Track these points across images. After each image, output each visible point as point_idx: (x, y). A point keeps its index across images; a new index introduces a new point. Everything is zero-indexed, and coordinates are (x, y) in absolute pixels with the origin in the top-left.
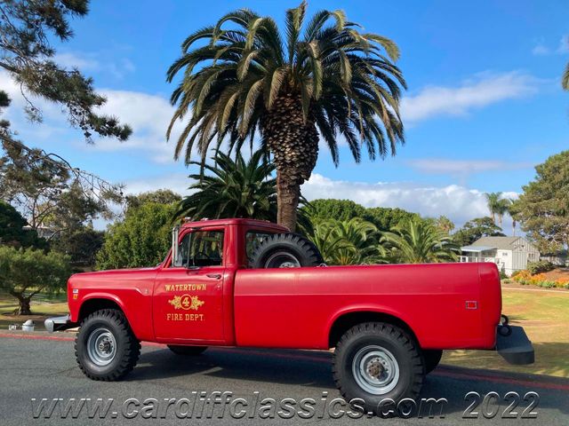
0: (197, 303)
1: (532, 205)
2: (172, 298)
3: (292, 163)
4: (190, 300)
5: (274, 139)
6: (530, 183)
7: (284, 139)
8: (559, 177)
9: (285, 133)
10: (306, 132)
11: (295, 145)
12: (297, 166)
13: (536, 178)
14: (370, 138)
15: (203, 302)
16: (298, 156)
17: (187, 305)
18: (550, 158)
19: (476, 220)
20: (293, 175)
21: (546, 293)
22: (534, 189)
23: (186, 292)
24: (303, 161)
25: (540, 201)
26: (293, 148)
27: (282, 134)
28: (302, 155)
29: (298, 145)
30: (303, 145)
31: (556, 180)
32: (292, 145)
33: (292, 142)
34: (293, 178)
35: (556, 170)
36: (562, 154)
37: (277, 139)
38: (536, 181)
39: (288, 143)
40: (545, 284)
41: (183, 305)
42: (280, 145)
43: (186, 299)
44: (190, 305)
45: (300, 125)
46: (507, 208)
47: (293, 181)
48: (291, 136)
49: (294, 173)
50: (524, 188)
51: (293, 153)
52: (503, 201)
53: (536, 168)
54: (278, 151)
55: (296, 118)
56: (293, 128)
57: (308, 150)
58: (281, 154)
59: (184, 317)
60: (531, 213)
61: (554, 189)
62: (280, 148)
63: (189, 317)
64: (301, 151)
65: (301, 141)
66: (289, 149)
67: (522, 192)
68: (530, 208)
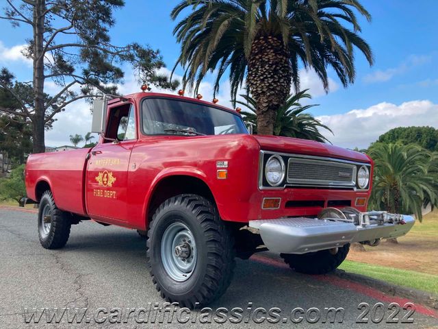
3: (263, 93)
7: (256, 74)
9: (257, 69)
10: (274, 66)
12: (268, 94)
16: (267, 87)
24: (273, 90)
26: (262, 81)
27: (255, 70)
28: (270, 85)
29: (266, 78)
30: (272, 77)
32: (262, 78)
33: (262, 75)
34: (264, 105)
37: (251, 75)
39: (259, 77)
42: (253, 79)
45: (269, 61)
47: (266, 107)
48: (262, 70)
49: (266, 101)
51: (263, 85)
54: (252, 84)
55: (266, 55)
56: (263, 64)
57: (276, 80)
58: (255, 86)
64: (270, 82)
65: (270, 74)
66: (259, 82)
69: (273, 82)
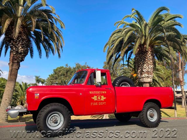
0: (103, 98)
1: (51, 81)
2: (93, 97)
3: (21, 53)
4: (100, 97)
5: (14, 42)
6: (51, 74)
7: (19, 43)
8: (60, 73)
9: (20, 41)
11: (23, 47)
14: (41, 51)
15: (106, 98)
16: (24, 51)
17: (99, 99)
18: (57, 68)
19: (32, 84)
20: (20, 58)
22: (52, 76)
23: (98, 94)
25: (54, 80)
26: (22, 47)
27: (18, 41)
28: (25, 51)
29: (24, 47)
31: (59, 74)
32: (22, 46)
33: (22, 45)
34: (20, 59)
35: (60, 71)
36: (61, 67)
37: (16, 42)
38: (53, 74)
39: (20, 45)
41: (98, 99)
42: (17, 45)
43: (99, 97)
44: (101, 99)
46: (41, 81)
47: (20, 60)
48: (22, 43)
49: (21, 57)
50: (49, 76)
51: (22, 49)
52: (41, 79)
53: (54, 70)
55: (24, 36)
58: (17, 49)
59: (98, 104)
60: (51, 83)
61: (58, 77)
62: (17, 46)
63: (100, 104)
64: (26, 49)
65: (26, 46)
66: (21, 47)
67: (49, 77)
68: (50, 81)
69: (26, 50)
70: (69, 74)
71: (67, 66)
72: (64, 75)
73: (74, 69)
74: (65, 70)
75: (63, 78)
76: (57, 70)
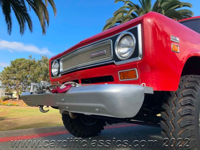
1: (8, 75)
6: (8, 67)
8: (21, 67)
13: (10, 65)
18: (16, 59)
21: (10, 108)
22: (9, 69)
25: (11, 74)
35: (20, 64)
38: (9, 66)
40: (9, 105)
50: (5, 68)
53: (11, 62)
60: (6, 78)
67: (4, 70)
68: (6, 76)
70: (32, 67)
71: (31, 58)
72: (26, 68)
73: (39, 62)
74: (27, 62)
75: (24, 71)
76: (15, 62)
